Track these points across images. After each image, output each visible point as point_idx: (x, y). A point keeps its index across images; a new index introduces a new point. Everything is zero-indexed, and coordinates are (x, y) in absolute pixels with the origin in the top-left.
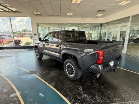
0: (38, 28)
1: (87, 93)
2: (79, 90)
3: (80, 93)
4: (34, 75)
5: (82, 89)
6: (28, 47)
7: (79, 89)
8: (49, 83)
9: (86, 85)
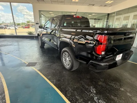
0: (40, 18)
1: (103, 99)
2: (92, 93)
3: (94, 99)
4: (32, 67)
5: (95, 92)
6: (30, 37)
7: (90, 91)
8: (49, 79)
9: (99, 85)
